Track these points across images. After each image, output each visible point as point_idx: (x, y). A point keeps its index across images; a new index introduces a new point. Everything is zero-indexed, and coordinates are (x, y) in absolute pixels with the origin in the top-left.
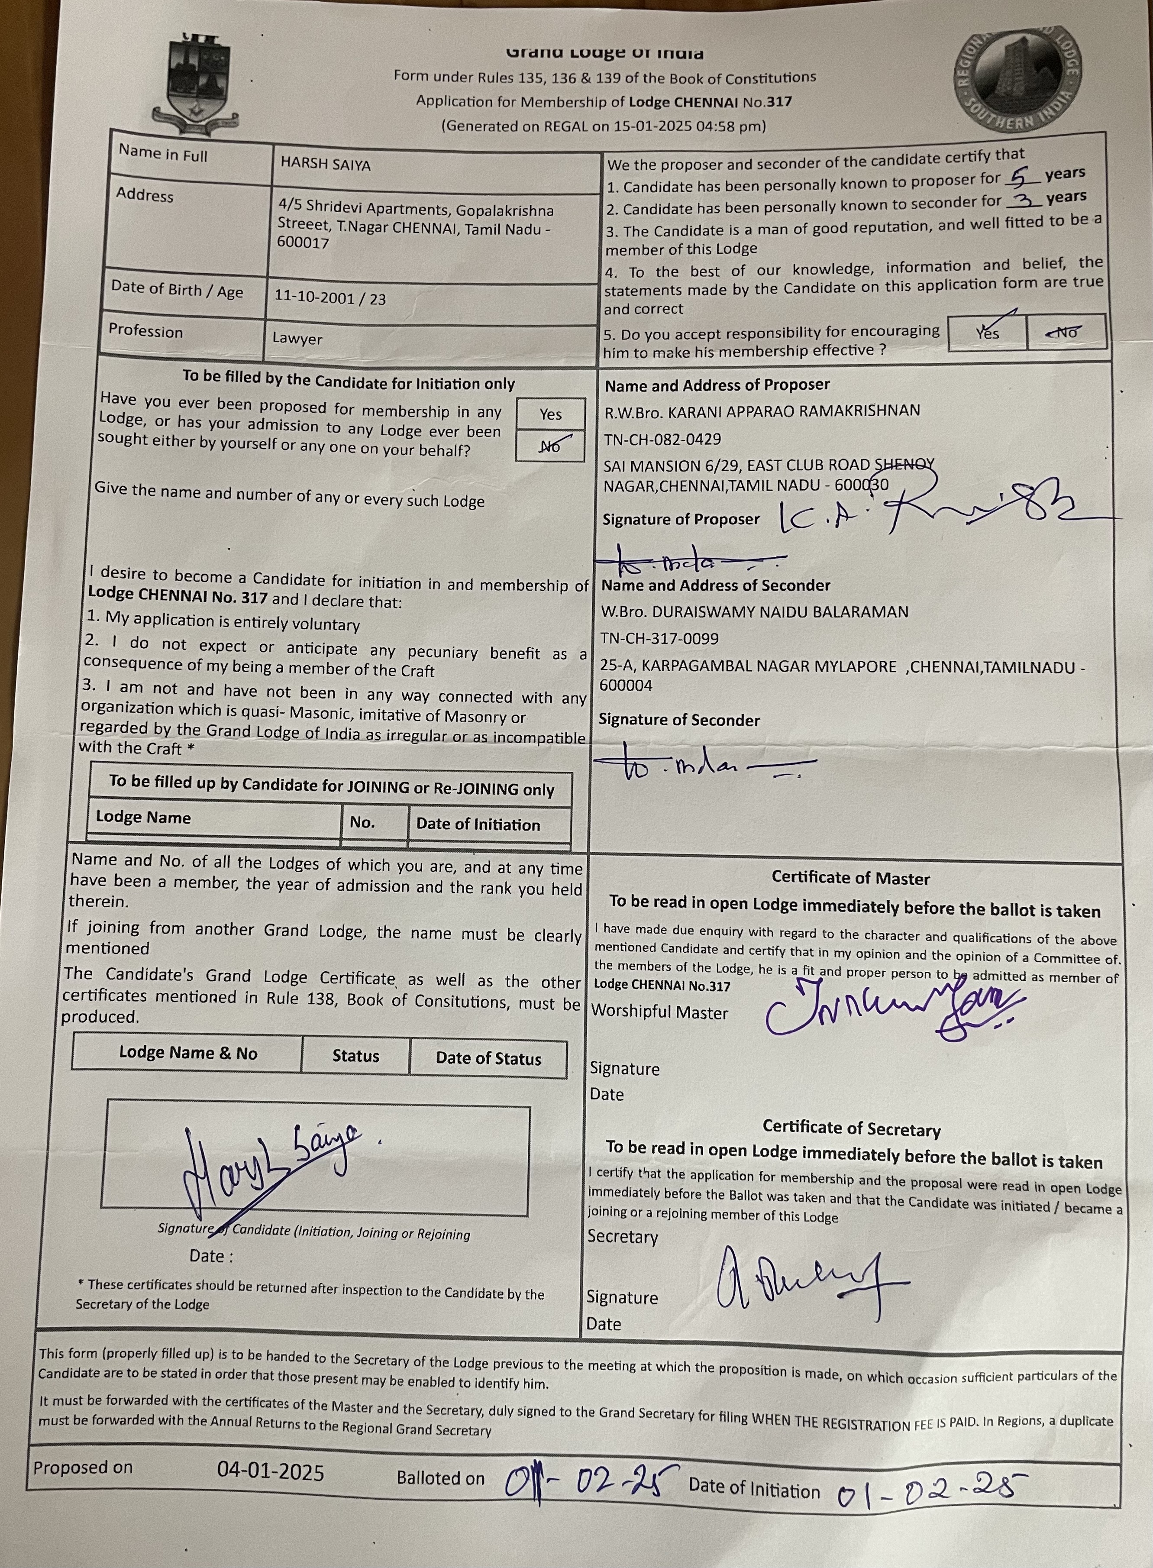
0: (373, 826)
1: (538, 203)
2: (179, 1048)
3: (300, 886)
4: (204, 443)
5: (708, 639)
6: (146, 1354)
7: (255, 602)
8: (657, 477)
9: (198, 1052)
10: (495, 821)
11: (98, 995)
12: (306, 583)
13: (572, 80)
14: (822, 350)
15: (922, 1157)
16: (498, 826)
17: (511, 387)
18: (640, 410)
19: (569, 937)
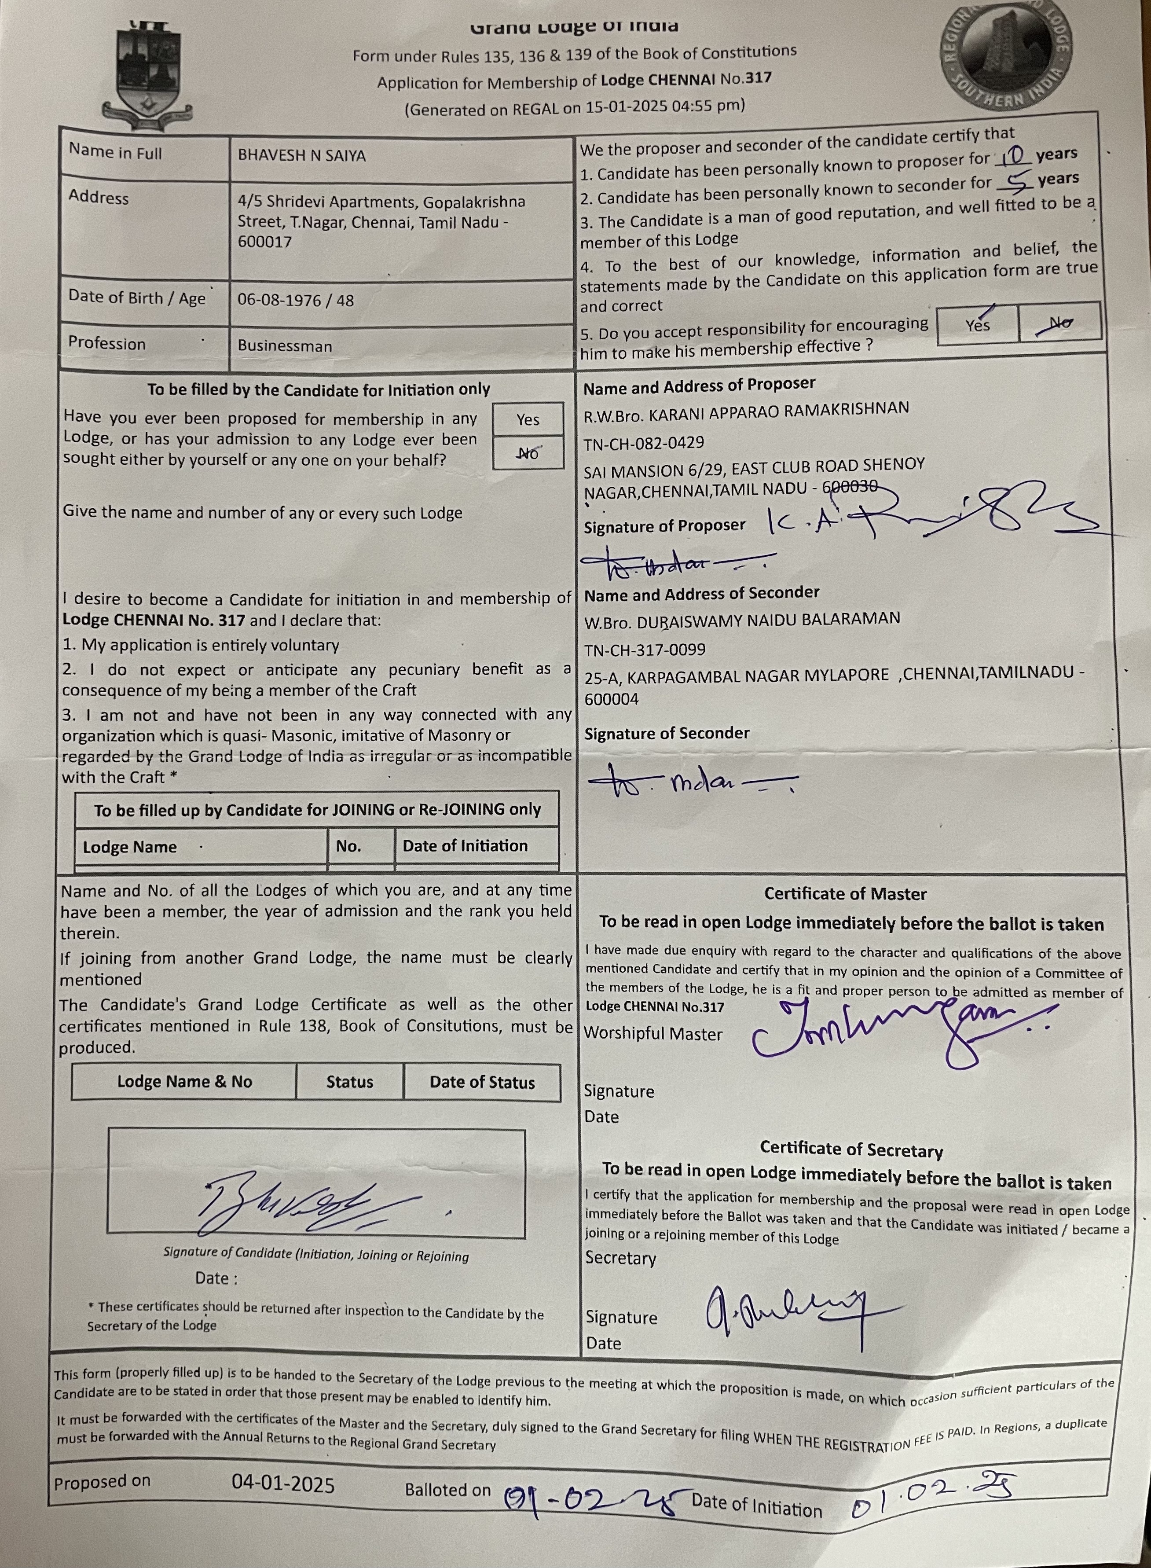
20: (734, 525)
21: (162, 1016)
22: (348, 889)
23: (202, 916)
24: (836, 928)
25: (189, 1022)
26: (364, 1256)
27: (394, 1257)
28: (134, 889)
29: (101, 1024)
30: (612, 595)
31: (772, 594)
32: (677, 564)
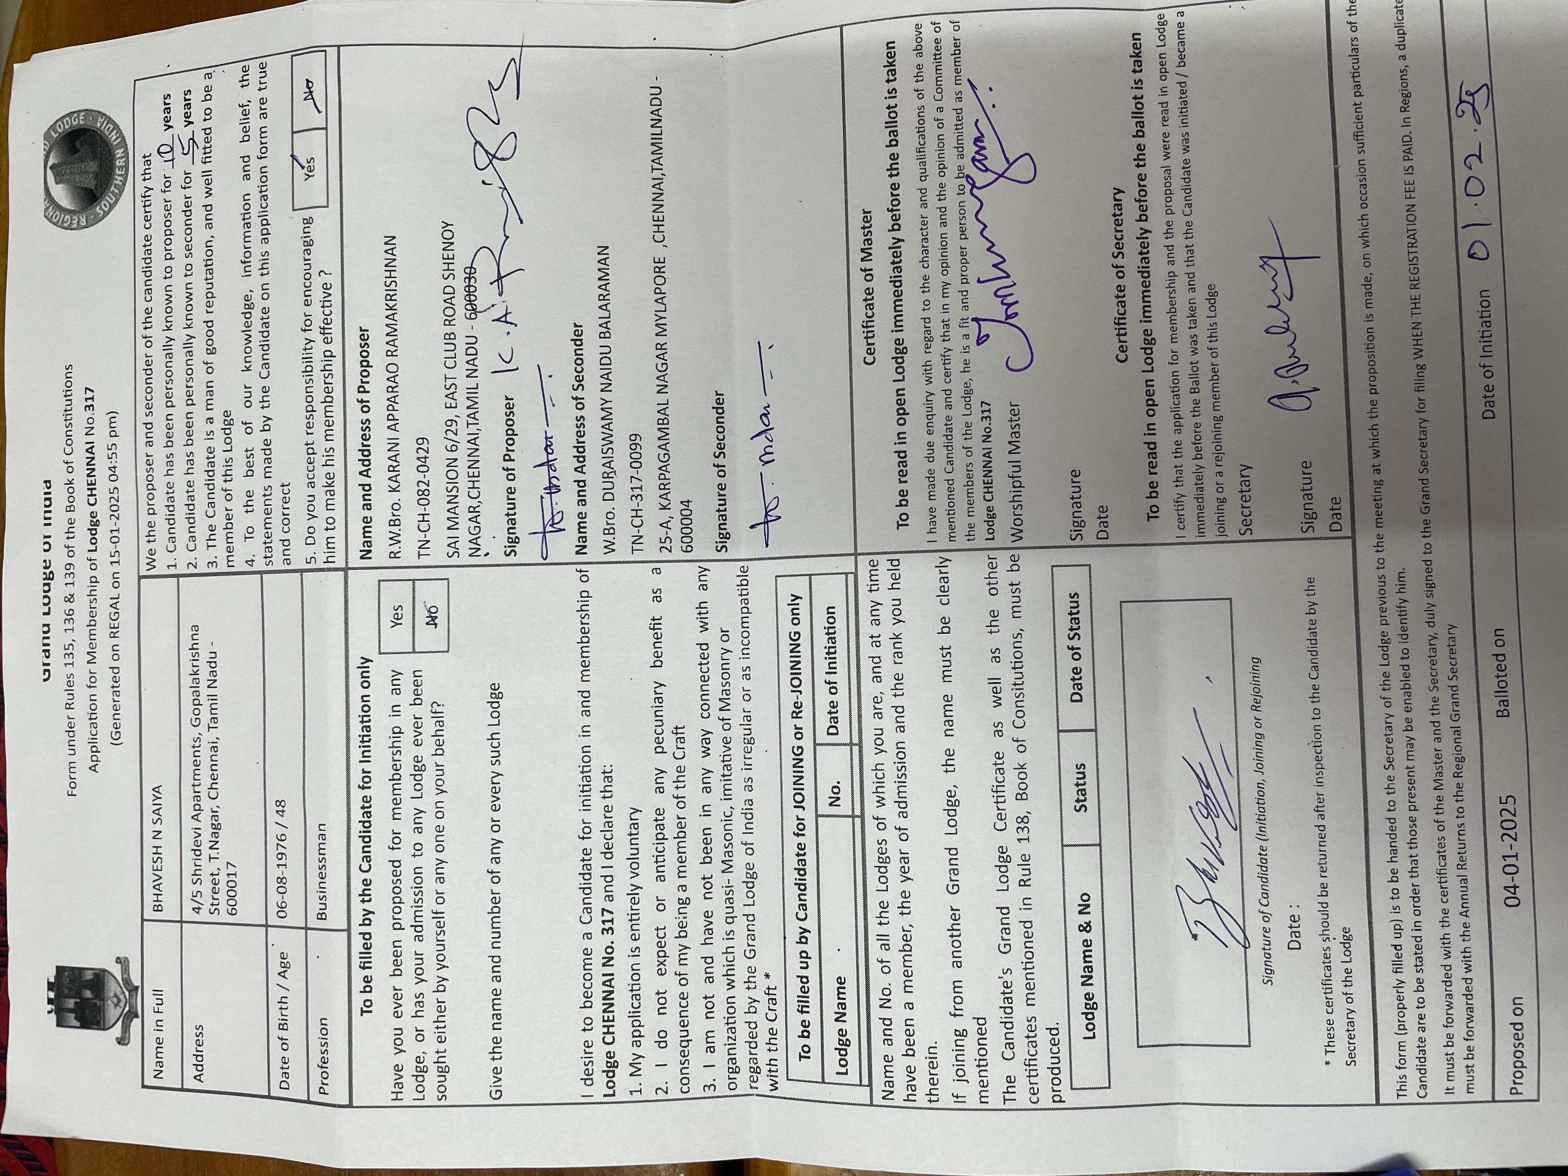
20: (510, 408)
21: (1019, 993)
22: (879, 795)
23: (910, 951)
24: (902, 294)
25: (1024, 964)
26: (1260, 769)
27: (1260, 737)
28: (884, 1024)
29: (1030, 1060)
30: (580, 527)
31: (579, 369)
32: (548, 464)
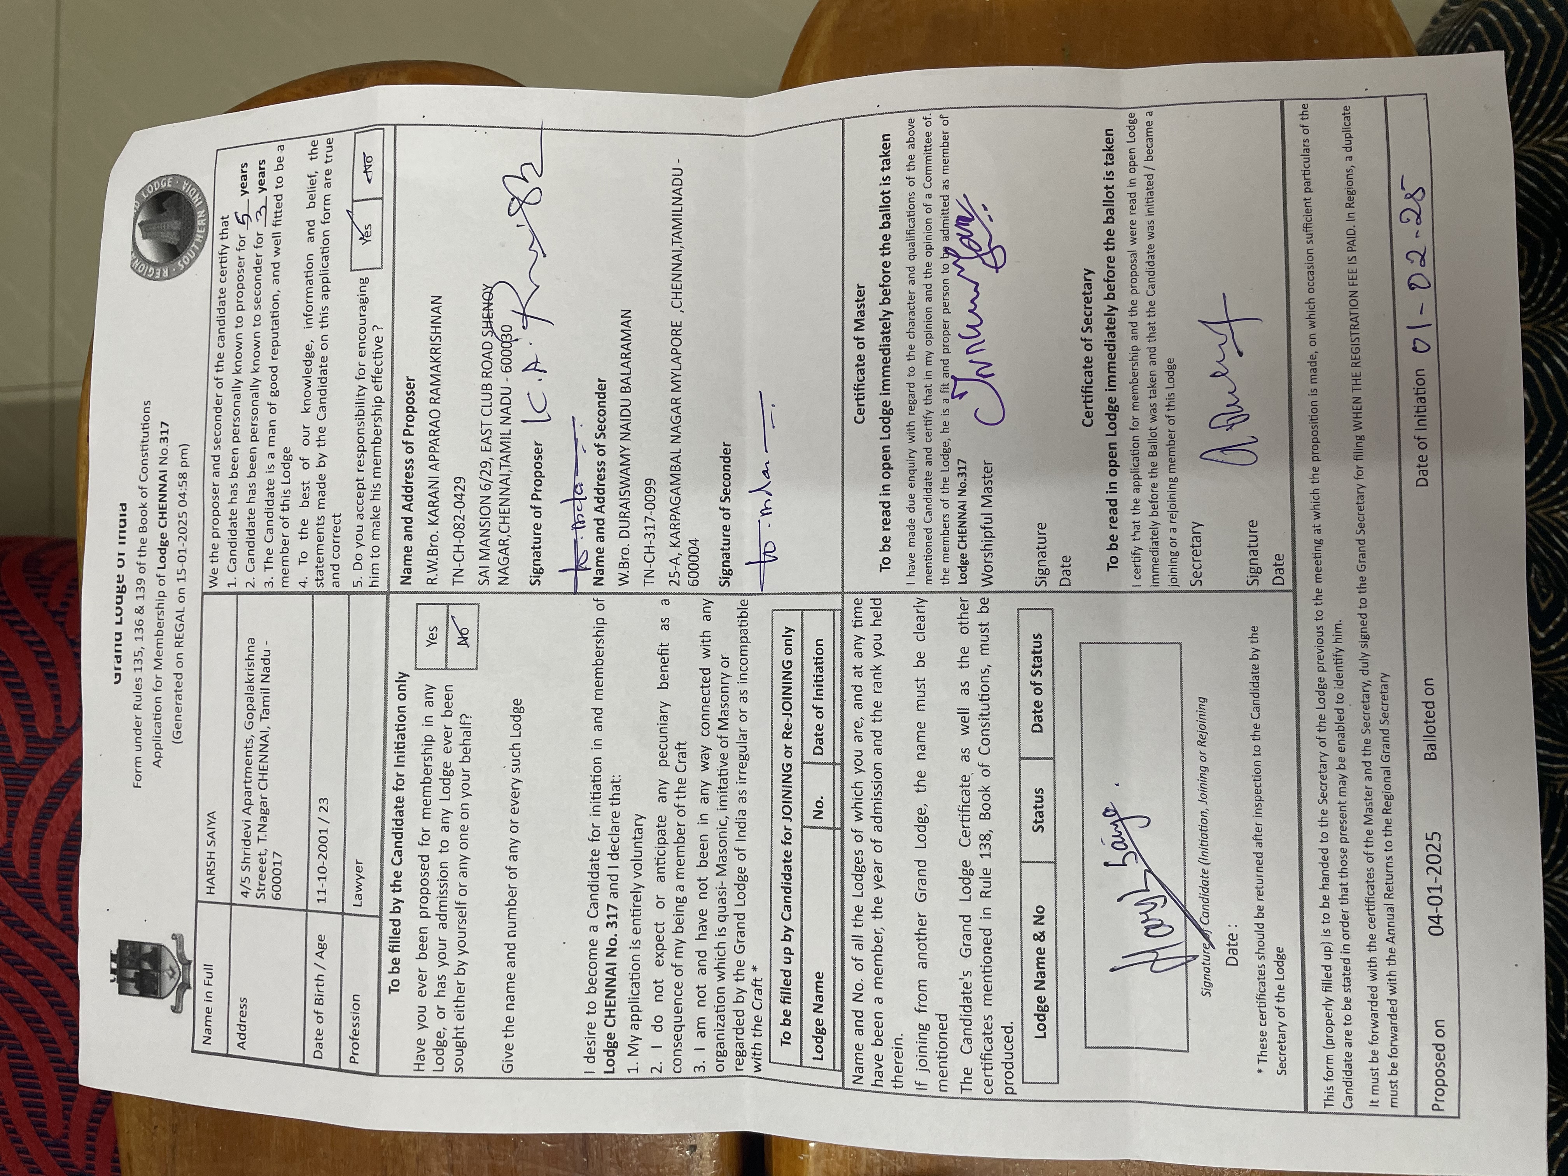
0: (822, 798)
1: (243, 653)
2: (1035, 981)
3: (878, 868)
4: (461, 971)
5: (650, 488)
6: (1329, 1007)
7: (616, 916)
8: (495, 536)
9: (1039, 963)
10: (815, 681)
11: (987, 1061)
12: (597, 867)
13: (141, 623)
14: (377, 383)
15: (1110, 285)
16: (819, 679)
17: (405, 675)
18: (430, 552)
19: (920, 609)
